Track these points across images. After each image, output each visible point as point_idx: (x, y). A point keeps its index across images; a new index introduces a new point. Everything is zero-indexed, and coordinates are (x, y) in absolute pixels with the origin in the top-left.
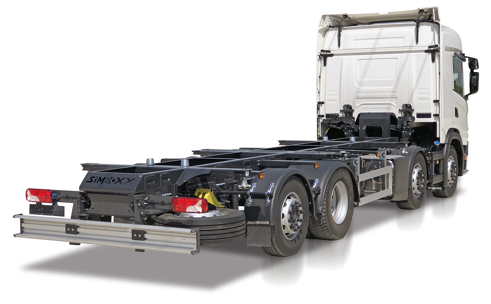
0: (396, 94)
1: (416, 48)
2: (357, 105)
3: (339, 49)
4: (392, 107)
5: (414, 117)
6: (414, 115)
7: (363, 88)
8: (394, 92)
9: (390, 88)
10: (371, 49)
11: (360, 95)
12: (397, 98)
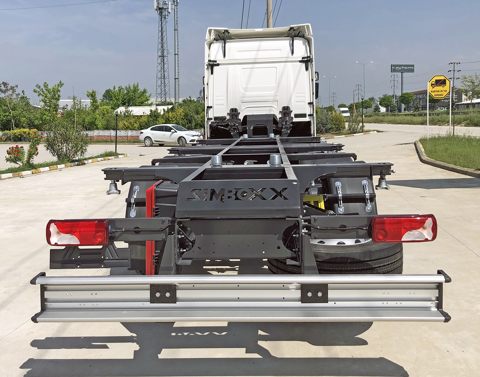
0: (277, 97)
1: (292, 58)
2: (243, 108)
3: (224, 59)
4: (273, 109)
5: (292, 117)
6: (292, 115)
7: (248, 94)
8: (275, 96)
9: (272, 93)
10: (253, 60)
11: (246, 99)
12: (277, 101)
